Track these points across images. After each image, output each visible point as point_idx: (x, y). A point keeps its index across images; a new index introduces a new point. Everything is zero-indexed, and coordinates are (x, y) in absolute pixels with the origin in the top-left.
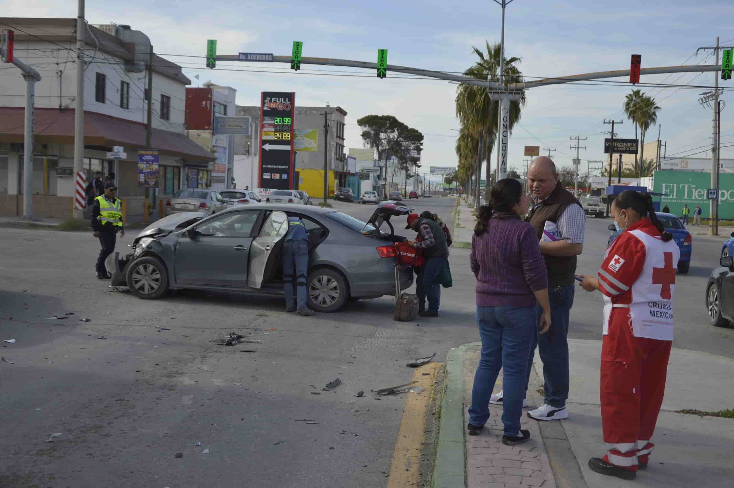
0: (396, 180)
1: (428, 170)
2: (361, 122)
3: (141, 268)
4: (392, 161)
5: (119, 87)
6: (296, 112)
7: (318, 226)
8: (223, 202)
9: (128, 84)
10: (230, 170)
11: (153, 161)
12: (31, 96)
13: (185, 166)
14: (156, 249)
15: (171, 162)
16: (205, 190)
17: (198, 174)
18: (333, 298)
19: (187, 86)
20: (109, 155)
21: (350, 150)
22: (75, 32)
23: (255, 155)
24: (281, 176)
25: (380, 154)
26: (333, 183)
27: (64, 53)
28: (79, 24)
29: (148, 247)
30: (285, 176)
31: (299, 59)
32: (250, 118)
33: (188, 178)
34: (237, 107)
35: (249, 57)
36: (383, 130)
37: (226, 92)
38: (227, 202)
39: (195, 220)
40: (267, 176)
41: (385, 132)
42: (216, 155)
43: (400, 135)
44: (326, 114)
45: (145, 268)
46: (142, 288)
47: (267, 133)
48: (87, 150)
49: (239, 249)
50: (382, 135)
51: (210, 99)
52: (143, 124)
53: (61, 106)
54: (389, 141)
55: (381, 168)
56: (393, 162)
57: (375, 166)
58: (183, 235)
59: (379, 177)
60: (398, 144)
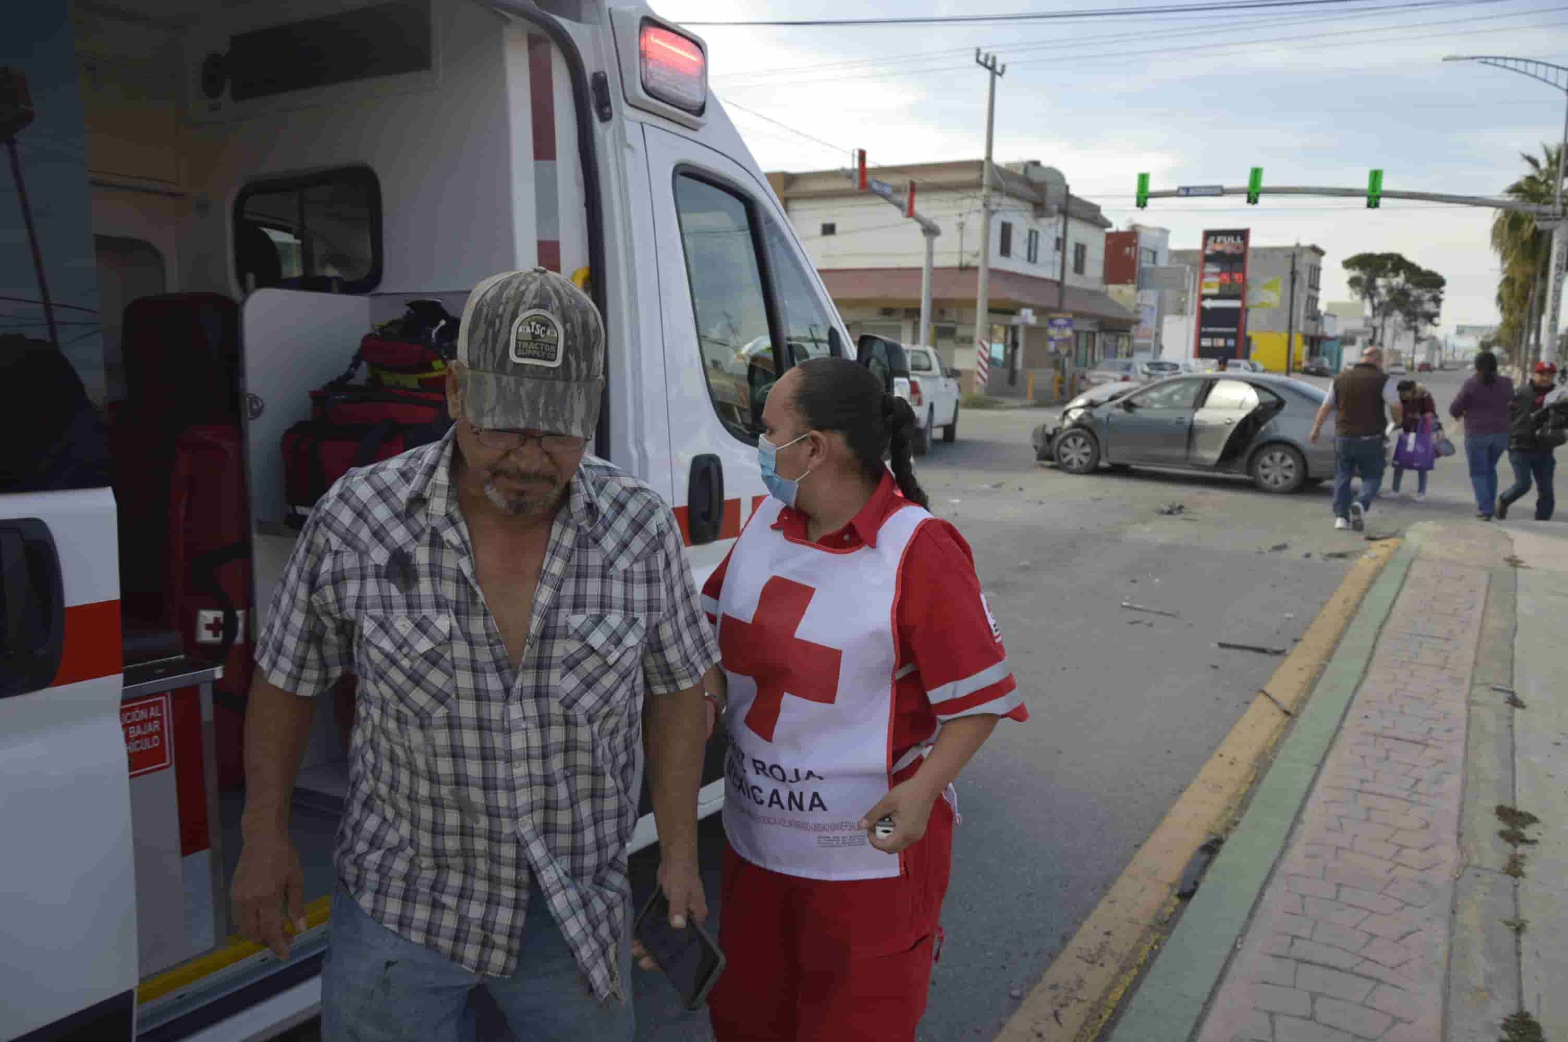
0: (1398, 346)
1: (1453, 331)
2: (1348, 264)
3: (1070, 442)
4: (1392, 319)
5: (1027, 236)
6: (1250, 255)
7: (1274, 399)
8: (1150, 375)
9: (1037, 233)
10: (1158, 335)
11: (1065, 326)
12: (930, 254)
13: (1100, 332)
14: (1087, 421)
15: (1085, 326)
16: (1128, 360)
17: (1117, 341)
18: (1287, 478)
19: (1108, 230)
20: (1015, 320)
21: (1329, 304)
22: (982, 177)
23: (1192, 313)
24: (1226, 342)
25: (1374, 308)
26: (1301, 350)
27: (968, 202)
28: (986, 165)
29: (1080, 419)
30: (1231, 343)
31: (1258, 190)
32: (1188, 268)
33: (1105, 346)
34: (1170, 251)
35: (1191, 192)
36: (1382, 273)
37: (1157, 234)
38: (1154, 375)
39: (1130, 390)
40: (1206, 343)
41: (1385, 276)
42: (1141, 316)
43: (1407, 280)
44: (1294, 256)
45: (1075, 441)
46: (1070, 462)
47: (1208, 286)
48: (992, 315)
49: (1180, 422)
50: (1380, 282)
51: (1136, 245)
52: (1052, 281)
53: (961, 264)
54: (1390, 290)
55: (1375, 329)
56: (1395, 321)
57: (1366, 325)
58: (1118, 406)
59: (1371, 342)
60: (1404, 293)
